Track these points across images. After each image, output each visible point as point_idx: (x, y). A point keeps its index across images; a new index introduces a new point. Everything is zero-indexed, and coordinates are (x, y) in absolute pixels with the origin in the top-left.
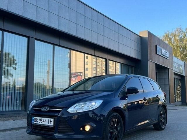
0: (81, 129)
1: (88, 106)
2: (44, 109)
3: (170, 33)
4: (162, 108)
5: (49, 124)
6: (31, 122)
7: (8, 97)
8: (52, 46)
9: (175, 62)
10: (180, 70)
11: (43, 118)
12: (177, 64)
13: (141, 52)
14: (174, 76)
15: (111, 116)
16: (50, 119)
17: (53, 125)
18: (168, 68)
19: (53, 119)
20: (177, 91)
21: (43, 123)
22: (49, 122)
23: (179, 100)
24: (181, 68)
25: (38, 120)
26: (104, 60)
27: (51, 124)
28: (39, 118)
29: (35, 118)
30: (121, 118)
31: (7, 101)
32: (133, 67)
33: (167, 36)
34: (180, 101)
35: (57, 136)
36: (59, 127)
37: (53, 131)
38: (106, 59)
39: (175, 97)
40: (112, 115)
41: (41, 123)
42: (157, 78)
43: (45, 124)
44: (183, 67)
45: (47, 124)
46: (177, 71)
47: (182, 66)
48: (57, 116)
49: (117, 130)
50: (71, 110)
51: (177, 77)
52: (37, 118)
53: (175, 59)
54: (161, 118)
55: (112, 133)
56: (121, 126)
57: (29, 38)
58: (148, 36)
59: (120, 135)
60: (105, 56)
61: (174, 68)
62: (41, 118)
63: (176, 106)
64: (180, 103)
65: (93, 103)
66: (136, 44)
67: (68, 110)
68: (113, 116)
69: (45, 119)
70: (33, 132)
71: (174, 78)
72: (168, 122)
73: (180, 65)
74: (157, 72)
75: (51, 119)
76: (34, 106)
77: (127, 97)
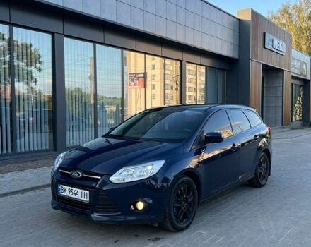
0: (132, 207)
1: (141, 171)
2: (74, 174)
3: (292, 4)
4: (263, 153)
5: (83, 199)
6: (57, 192)
7: (31, 119)
8: (92, 44)
9: (295, 59)
10: (302, 71)
11: (74, 189)
12: (298, 60)
13: (239, 46)
14: (292, 81)
15: (177, 184)
16: (83, 191)
17: (88, 200)
18: (283, 70)
19: (88, 192)
20: (296, 105)
21: (74, 196)
22: (82, 195)
23: (298, 118)
24: (304, 67)
25: (67, 191)
26: (178, 63)
27: (85, 199)
28: (68, 188)
29: (61, 186)
30: (194, 184)
31: (31, 125)
32: (225, 70)
33: (285, 11)
34: (299, 120)
35: (95, 218)
36: (98, 205)
37: (89, 209)
38: (181, 62)
39: (292, 114)
40: (180, 181)
41: (70, 195)
42: (265, 86)
43: (77, 197)
44: (309, 66)
45: (80, 198)
46: (297, 72)
47: (306, 64)
48: (94, 188)
49: (187, 202)
50: (115, 178)
51: (297, 82)
52: (66, 187)
53: (295, 54)
54: (261, 169)
55: (178, 209)
56: (194, 195)
57: (53, 34)
58: (252, 19)
59: (191, 209)
60: (180, 55)
61: (292, 69)
62: (71, 188)
63: (292, 129)
64: (299, 124)
65: (150, 168)
66: (232, 32)
67: (110, 179)
68: (181, 183)
69: (77, 190)
70: (61, 207)
71: (292, 84)
72: (271, 173)
73: (302, 63)
74: (265, 76)
75: (86, 192)
76: (60, 167)
77: (205, 148)
